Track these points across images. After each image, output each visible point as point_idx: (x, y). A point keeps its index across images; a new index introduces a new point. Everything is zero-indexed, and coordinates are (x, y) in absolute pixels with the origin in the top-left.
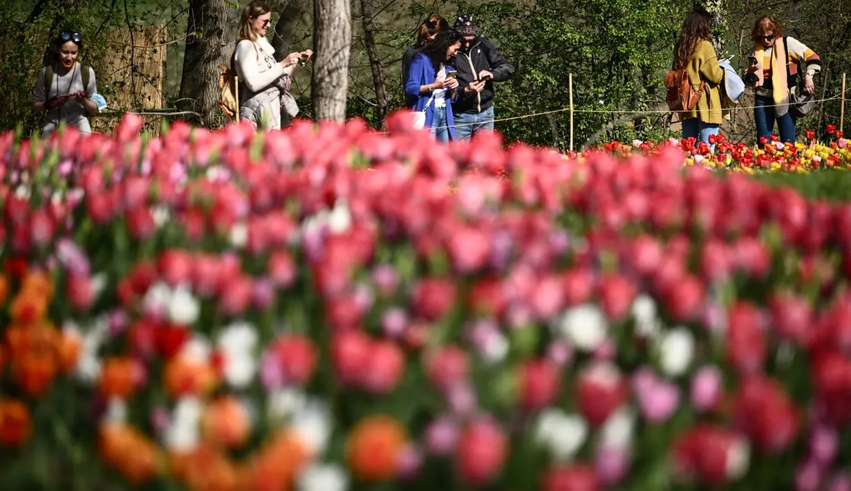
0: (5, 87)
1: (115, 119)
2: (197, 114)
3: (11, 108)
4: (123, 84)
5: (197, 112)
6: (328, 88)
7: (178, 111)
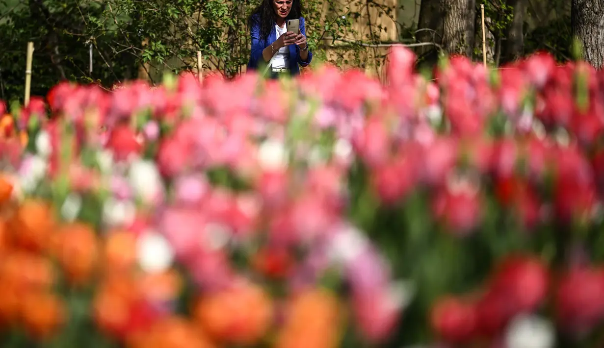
0: (236, 21)
1: (352, 52)
2: (437, 45)
3: (243, 42)
4: (357, 15)
5: (438, 43)
6: (590, 15)
7: (417, 42)
